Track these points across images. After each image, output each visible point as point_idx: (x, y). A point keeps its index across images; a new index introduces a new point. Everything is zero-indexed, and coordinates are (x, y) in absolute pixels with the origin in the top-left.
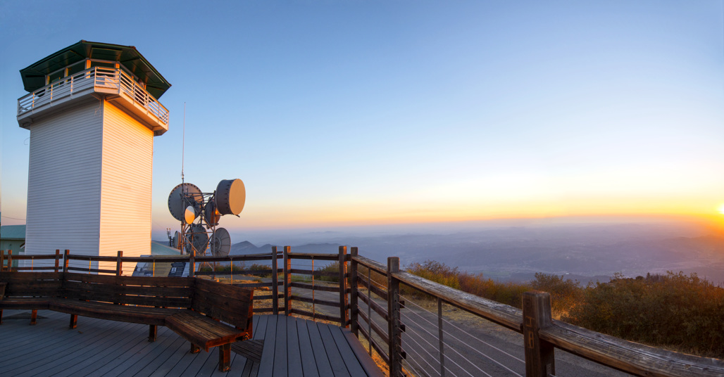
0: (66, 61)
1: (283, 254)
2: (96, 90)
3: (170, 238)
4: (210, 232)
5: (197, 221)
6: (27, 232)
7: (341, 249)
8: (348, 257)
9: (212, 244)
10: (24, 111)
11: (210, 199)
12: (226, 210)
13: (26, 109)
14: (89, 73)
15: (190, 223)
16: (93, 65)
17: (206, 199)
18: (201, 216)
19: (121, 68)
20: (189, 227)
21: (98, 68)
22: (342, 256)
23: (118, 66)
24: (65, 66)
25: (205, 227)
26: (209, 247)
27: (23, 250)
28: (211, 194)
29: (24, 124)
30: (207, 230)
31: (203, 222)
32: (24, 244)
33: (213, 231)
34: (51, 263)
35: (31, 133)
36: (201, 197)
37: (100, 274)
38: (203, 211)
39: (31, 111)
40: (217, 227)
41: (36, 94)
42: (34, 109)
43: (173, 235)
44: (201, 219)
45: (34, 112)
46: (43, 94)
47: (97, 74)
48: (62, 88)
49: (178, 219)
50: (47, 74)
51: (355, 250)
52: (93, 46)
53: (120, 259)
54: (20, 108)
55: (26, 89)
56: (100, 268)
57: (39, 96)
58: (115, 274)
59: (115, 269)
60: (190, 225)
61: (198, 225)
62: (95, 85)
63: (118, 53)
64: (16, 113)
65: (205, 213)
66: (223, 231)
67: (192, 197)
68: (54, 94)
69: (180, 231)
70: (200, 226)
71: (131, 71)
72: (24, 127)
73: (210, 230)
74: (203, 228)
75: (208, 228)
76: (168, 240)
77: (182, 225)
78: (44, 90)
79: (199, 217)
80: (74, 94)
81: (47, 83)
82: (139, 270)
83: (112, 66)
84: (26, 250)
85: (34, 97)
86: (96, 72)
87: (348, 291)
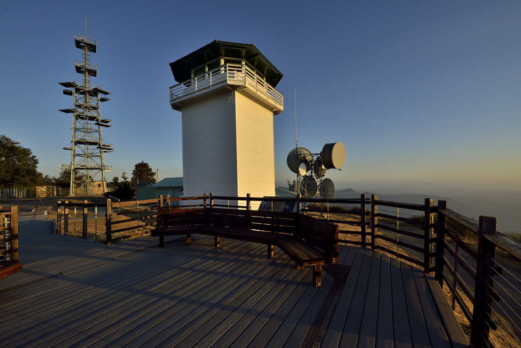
0: (206, 58)
1: (371, 200)
2: (229, 82)
3: (290, 185)
4: (318, 182)
5: (309, 174)
6: (184, 182)
7: (427, 201)
8: (434, 209)
9: (320, 190)
10: (175, 97)
11: (318, 158)
12: (330, 165)
13: (177, 96)
14: (223, 68)
15: (304, 175)
16: (226, 62)
17: (315, 158)
18: (312, 170)
19: (246, 64)
20: (303, 178)
21: (230, 65)
22: (427, 207)
23: (244, 63)
24: (205, 62)
25: (315, 177)
26: (318, 192)
27: (182, 194)
28: (318, 154)
29: (176, 107)
30: (316, 180)
31: (313, 174)
32: (183, 190)
33: (321, 180)
34: (201, 202)
35: (182, 114)
36: (311, 157)
37: (239, 209)
38: (313, 167)
39: (181, 97)
40: (323, 178)
41: (184, 84)
42: (183, 96)
43: (292, 183)
44: (312, 172)
45: (183, 99)
46: (190, 85)
47: (229, 70)
48: (204, 80)
49: (295, 172)
50: (192, 68)
51: (443, 204)
52: (224, 45)
53: (248, 199)
54: (172, 94)
55: (176, 80)
56: (239, 205)
57: (187, 86)
58: (246, 209)
59: (246, 205)
60: (304, 176)
61: (309, 176)
62: (228, 78)
63: (243, 51)
64: (169, 99)
65: (314, 168)
66: (328, 181)
67: (304, 157)
68: (197, 85)
69: (296, 180)
70: (311, 177)
71: (253, 65)
72: (176, 110)
73: (319, 180)
74: (314, 179)
75: (317, 179)
76: (289, 186)
77: (298, 176)
78: (191, 82)
79: (310, 171)
80: (213, 85)
81: (193, 76)
82: (263, 206)
83: (240, 63)
84: (184, 194)
85: (182, 86)
86: (228, 68)
87: (433, 240)
